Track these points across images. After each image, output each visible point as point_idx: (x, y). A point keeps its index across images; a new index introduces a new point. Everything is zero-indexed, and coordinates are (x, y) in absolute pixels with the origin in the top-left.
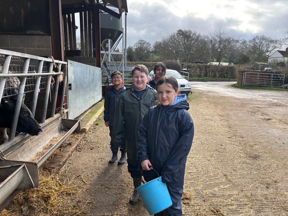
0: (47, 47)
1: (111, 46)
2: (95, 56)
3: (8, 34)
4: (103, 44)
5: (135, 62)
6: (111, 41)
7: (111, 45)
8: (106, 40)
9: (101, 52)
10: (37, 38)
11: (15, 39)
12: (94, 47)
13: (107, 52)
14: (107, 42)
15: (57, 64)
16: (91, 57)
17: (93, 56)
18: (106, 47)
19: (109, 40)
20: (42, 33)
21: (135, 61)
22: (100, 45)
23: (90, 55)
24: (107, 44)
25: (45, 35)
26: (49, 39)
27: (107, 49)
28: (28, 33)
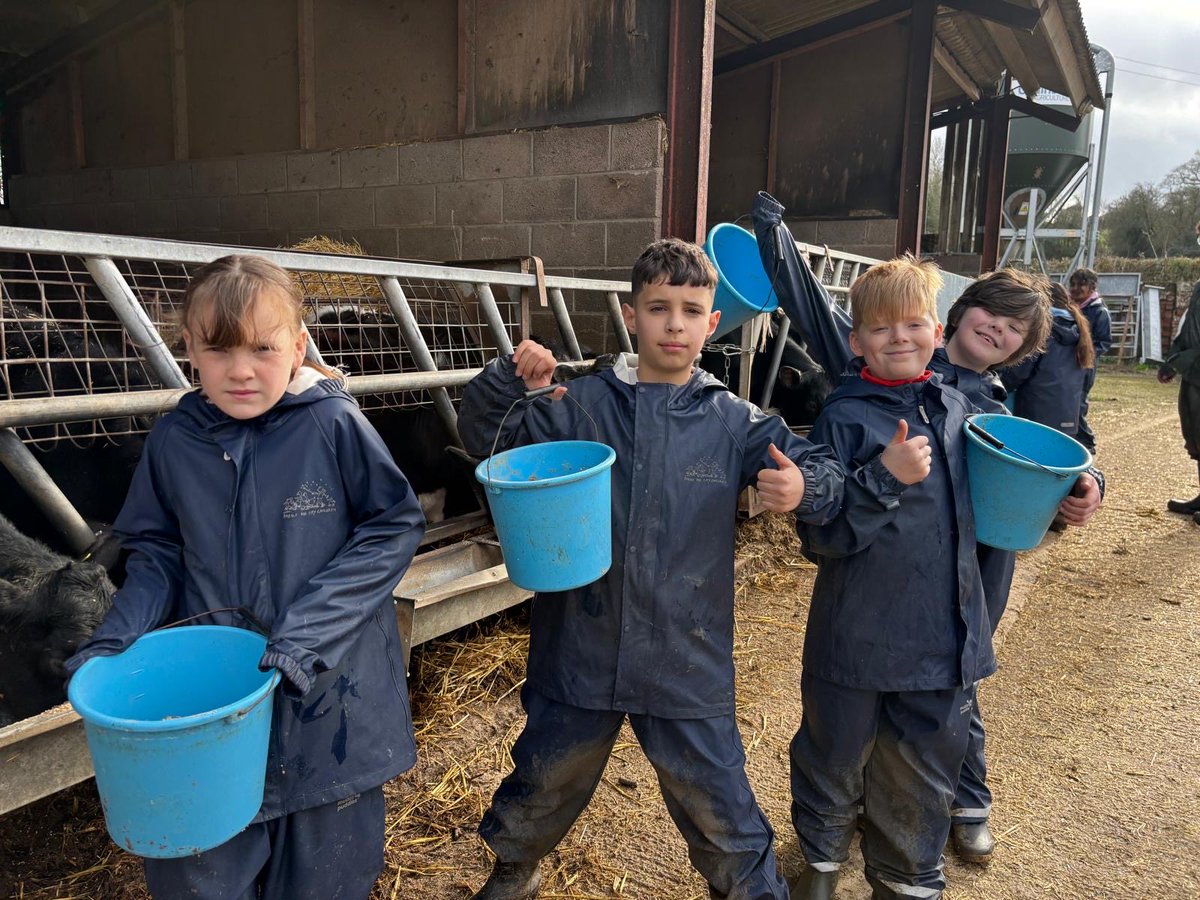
0: (888, 242)
1: (1037, 208)
2: (979, 249)
3: (815, 220)
4: (1011, 207)
5: (1144, 261)
6: (1039, 196)
7: (1040, 208)
8: (1022, 191)
9: (1003, 232)
10: (870, 224)
11: (829, 227)
12: (980, 223)
13: (1022, 232)
14: (1026, 197)
15: (836, 261)
16: (967, 254)
17: (972, 250)
18: (1021, 213)
19: (1034, 192)
20: (880, 214)
21: (1147, 256)
22: (1002, 211)
23: (965, 248)
24: (1024, 205)
25: (885, 218)
26: (894, 225)
27: (1021, 223)
28: (852, 215)
